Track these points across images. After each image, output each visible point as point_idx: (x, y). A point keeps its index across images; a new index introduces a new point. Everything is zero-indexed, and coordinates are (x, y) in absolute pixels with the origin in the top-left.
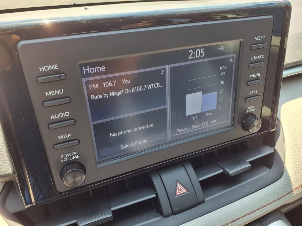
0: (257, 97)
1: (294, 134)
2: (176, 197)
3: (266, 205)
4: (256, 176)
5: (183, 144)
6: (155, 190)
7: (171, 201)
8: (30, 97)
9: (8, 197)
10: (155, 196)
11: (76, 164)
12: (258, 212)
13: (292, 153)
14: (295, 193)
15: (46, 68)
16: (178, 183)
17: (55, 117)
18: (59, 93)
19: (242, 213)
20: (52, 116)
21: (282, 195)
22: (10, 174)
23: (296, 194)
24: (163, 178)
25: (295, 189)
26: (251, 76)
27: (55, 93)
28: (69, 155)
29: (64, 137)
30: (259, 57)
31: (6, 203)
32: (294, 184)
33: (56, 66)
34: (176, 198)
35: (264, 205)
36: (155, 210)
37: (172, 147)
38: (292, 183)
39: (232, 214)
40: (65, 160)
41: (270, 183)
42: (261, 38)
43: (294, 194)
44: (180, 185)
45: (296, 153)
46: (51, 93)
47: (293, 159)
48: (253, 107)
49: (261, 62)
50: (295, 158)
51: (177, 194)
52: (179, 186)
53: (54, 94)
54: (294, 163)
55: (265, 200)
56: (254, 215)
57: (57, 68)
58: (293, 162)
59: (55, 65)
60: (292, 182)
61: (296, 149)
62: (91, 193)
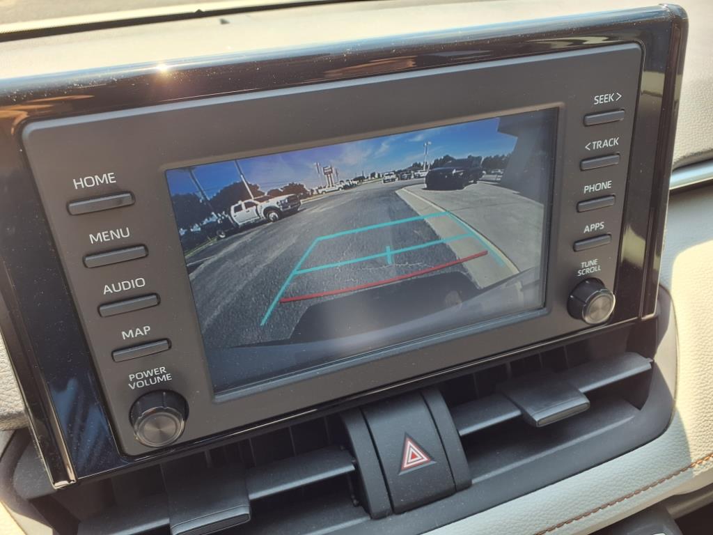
0: (602, 238)
1: (704, 325)
2: (402, 473)
3: (621, 497)
4: (604, 426)
5: (420, 348)
6: (352, 454)
7: (390, 482)
8: (54, 246)
9: (19, 463)
10: (352, 468)
11: (164, 393)
12: (602, 515)
13: (694, 373)
14: (698, 470)
15: (89, 182)
16: (408, 439)
17: (112, 289)
18: (121, 236)
19: (562, 515)
20: (106, 286)
21: (664, 474)
22: (20, 414)
23: (700, 472)
24: (373, 426)
25: (698, 460)
26: (587, 188)
27: (110, 237)
28: (149, 373)
29: (134, 334)
30: (607, 144)
31: (14, 477)
32: (696, 450)
33: (111, 176)
34: (401, 476)
35: (617, 497)
36: (355, 502)
37: (393, 356)
38: (690, 446)
39: (535, 516)
40: (140, 384)
41: (637, 446)
42: (611, 97)
43: (694, 473)
44: (412, 445)
45: (705, 374)
46: (102, 237)
47: (698, 386)
48: (594, 262)
49: (612, 154)
50: (702, 385)
51: (406, 466)
52: (410, 447)
53: (109, 240)
54: (698, 397)
55: (620, 486)
56: (591, 520)
57: (112, 180)
58: (696, 395)
59: (109, 174)
60: (690, 443)
61: (705, 363)
62: (208, 457)
